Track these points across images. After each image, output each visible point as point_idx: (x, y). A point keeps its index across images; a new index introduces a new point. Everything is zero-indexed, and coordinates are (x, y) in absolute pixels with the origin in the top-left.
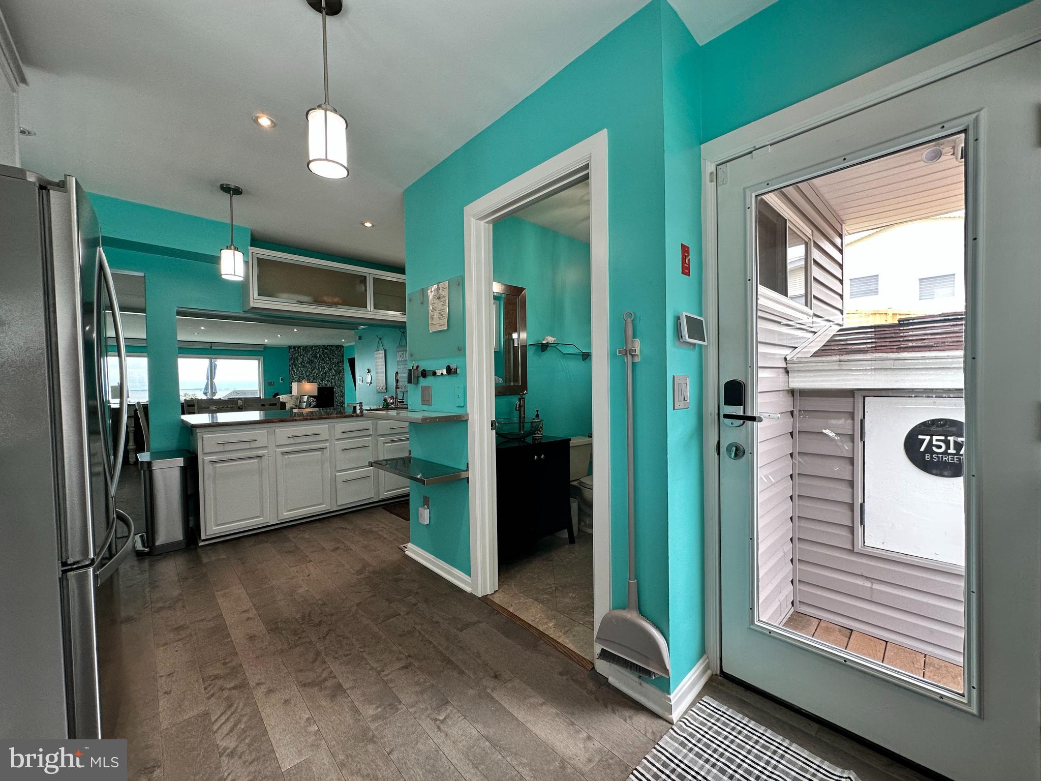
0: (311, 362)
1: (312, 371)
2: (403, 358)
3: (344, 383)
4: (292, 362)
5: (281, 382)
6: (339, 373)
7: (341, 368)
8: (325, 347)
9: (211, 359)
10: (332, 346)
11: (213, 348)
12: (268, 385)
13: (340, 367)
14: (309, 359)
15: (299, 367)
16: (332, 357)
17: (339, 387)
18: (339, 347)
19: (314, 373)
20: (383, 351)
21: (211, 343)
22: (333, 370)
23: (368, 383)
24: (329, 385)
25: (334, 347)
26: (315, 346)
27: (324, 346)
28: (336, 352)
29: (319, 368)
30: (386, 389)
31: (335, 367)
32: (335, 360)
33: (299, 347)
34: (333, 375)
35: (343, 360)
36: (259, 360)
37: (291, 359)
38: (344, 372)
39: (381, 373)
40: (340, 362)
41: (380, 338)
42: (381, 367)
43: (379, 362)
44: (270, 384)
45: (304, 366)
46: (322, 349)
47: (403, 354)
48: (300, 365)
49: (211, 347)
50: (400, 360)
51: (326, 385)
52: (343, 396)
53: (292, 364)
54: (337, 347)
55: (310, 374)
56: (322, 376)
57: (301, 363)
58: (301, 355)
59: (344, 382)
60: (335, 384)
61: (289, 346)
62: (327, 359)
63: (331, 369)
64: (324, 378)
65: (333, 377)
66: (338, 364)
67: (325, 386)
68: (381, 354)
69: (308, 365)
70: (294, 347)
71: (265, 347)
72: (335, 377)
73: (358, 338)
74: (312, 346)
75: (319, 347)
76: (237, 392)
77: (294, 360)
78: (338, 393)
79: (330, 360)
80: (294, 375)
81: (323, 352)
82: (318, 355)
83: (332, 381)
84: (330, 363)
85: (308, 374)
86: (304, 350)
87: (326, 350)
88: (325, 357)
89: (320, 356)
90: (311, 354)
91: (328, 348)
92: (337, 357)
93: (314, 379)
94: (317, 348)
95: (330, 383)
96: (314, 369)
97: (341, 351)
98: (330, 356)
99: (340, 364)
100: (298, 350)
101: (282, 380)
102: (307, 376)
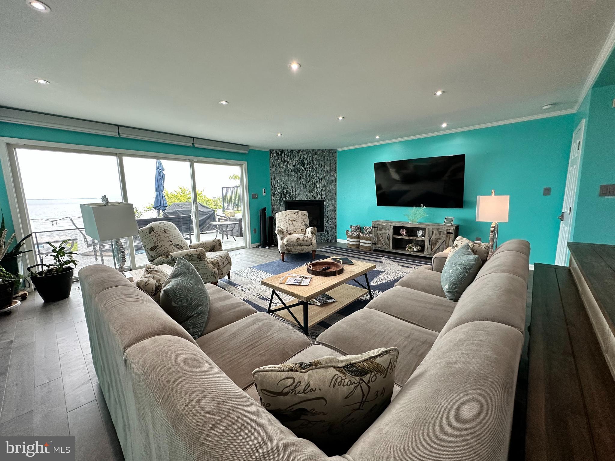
0: (297, 170)
1: (298, 181)
3: (336, 196)
4: (274, 170)
5: (264, 194)
6: (331, 184)
7: (333, 178)
9: (192, 162)
10: (323, 151)
11: (196, 145)
12: (253, 198)
13: (332, 176)
14: (294, 166)
15: (282, 176)
16: (323, 164)
17: (331, 200)
18: (332, 152)
19: (301, 184)
21: (194, 138)
22: (323, 180)
24: (318, 198)
25: (325, 152)
26: (302, 151)
27: (313, 150)
28: (328, 158)
29: (307, 177)
31: (326, 176)
32: (327, 168)
33: (282, 151)
34: (324, 186)
35: (336, 168)
36: (241, 165)
37: (272, 167)
38: (336, 182)
40: (332, 170)
44: (255, 196)
45: (288, 175)
46: (311, 154)
48: (283, 174)
49: (193, 144)
51: (315, 197)
52: (334, 211)
53: (274, 172)
54: (329, 151)
55: (295, 185)
56: (310, 186)
57: (285, 172)
58: (285, 161)
59: (336, 194)
60: (326, 196)
61: (270, 150)
62: (317, 167)
63: (321, 179)
64: (313, 190)
65: (324, 189)
66: (330, 173)
67: (313, 199)
69: (293, 174)
70: (277, 152)
71: (249, 149)
72: (326, 189)
74: (299, 150)
75: (307, 151)
77: (277, 167)
78: (329, 207)
79: (321, 168)
80: (276, 186)
81: (312, 158)
82: (306, 162)
83: (322, 193)
84: (320, 172)
85: (293, 185)
86: (288, 155)
87: (316, 156)
88: (314, 164)
89: (309, 163)
90: (297, 161)
91: (319, 152)
92: (329, 164)
93: (301, 190)
94: (304, 153)
95: (319, 196)
96: (301, 179)
97: (333, 156)
98: (321, 163)
99: (332, 173)
100: (281, 155)
101: (265, 192)
102: (292, 187)
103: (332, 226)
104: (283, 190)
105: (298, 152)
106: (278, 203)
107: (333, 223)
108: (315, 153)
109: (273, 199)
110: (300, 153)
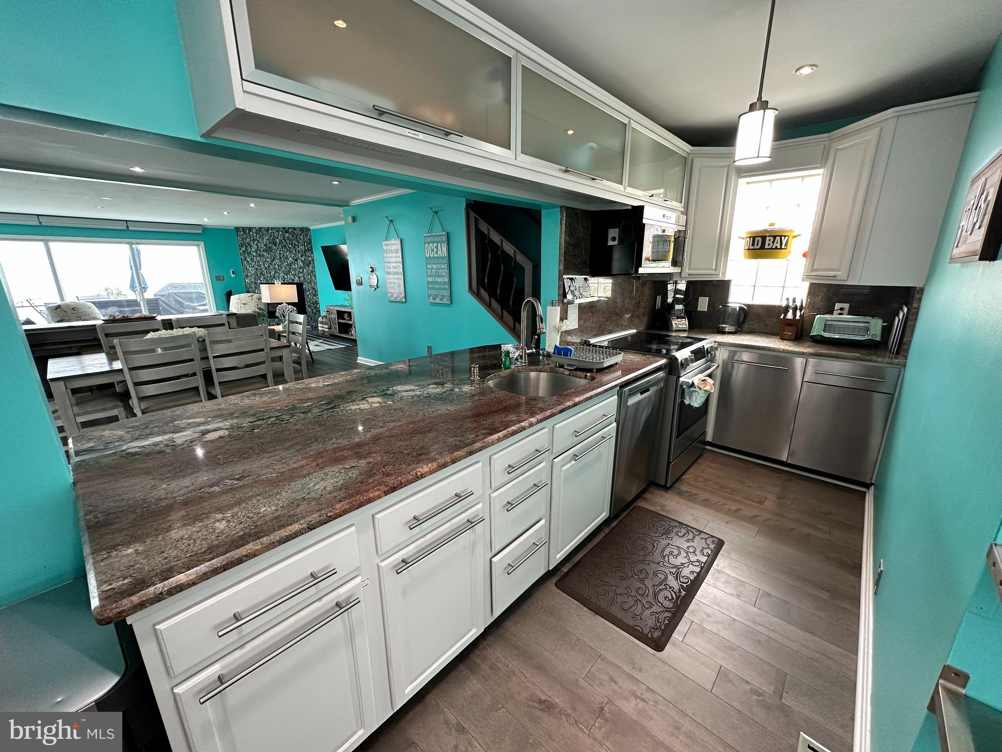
0: (269, 250)
1: (272, 261)
2: (437, 253)
3: (316, 279)
4: (244, 249)
5: (233, 275)
6: (308, 266)
7: (310, 259)
8: (286, 230)
9: (131, 244)
10: (294, 229)
11: (130, 228)
12: (217, 280)
13: (309, 256)
14: (265, 245)
15: (254, 256)
16: (297, 243)
17: (310, 283)
18: (305, 231)
19: (275, 265)
20: (399, 242)
21: (126, 221)
22: (299, 261)
23: (371, 286)
24: (296, 280)
25: (298, 230)
26: (272, 229)
27: (284, 228)
28: (301, 237)
29: (280, 258)
30: (405, 297)
31: (302, 256)
32: (302, 248)
33: (250, 229)
34: (300, 268)
35: (311, 247)
36: (198, 245)
37: (241, 246)
38: (314, 264)
39: (396, 273)
40: (308, 250)
41: (391, 221)
42: (395, 265)
43: (391, 257)
44: (218, 278)
45: (260, 256)
46: (282, 232)
47: (437, 247)
48: (254, 254)
49: (127, 227)
50: (432, 256)
51: (293, 280)
52: (315, 295)
53: (244, 252)
54: (303, 230)
55: (269, 266)
56: (286, 268)
57: (256, 251)
58: (254, 240)
59: (315, 276)
60: (304, 279)
61: (236, 228)
62: (290, 246)
63: (296, 260)
64: (289, 272)
66: (305, 253)
67: (291, 281)
68: (395, 244)
69: (265, 254)
70: (244, 229)
71: (203, 228)
72: (303, 270)
73: (350, 219)
74: (268, 228)
75: (278, 229)
76: (173, 286)
77: (246, 247)
78: (309, 290)
79: (294, 247)
80: (248, 267)
81: (284, 236)
82: (278, 241)
83: (300, 275)
84: (294, 252)
85: (266, 266)
86: (257, 234)
87: (287, 235)
88: (287, 244)
89: (281, 242)
90: (268, 240)
91: (290, 231)
92: (303, 243)
93: (276, 272)
94: (275, 231)
95: (297, 278)
96: (274, 260)
97: (307, 235)
98: (294, 242)
99: (308, 254)
100: (249, 233)
101: (233, 274)
102: (266, 268)
103: (314, 311)
104: (256, 272)
105: (268, 229)
106: (253, 286)
107: (316, 308)
108: (287, 232)
109: (247, 281)
110: (270, 231)
